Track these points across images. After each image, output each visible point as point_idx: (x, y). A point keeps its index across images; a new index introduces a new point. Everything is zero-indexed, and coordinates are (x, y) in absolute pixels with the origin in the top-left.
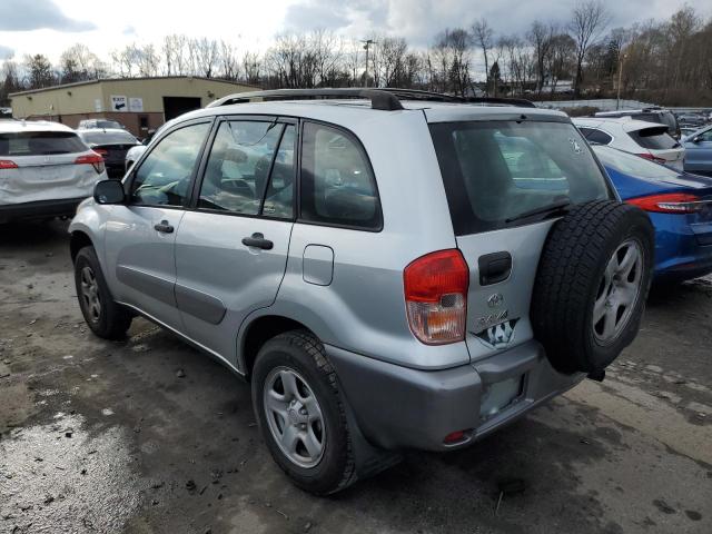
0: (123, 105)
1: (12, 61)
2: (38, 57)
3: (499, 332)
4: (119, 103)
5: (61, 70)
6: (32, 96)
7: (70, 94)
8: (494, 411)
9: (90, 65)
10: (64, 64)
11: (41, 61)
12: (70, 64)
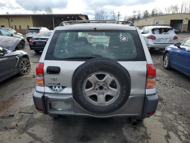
0: (158, 23)
1: (140, 12)
2: (147, 11)
3: (57, 88)
4: (157, 22)
5: (151, 14)
6: (138, 21)
7: (146, 20)
8: (60, 109)
9: (158, 12)
10: (152, 12)
11: (147, 12)
12: (153, 12)
